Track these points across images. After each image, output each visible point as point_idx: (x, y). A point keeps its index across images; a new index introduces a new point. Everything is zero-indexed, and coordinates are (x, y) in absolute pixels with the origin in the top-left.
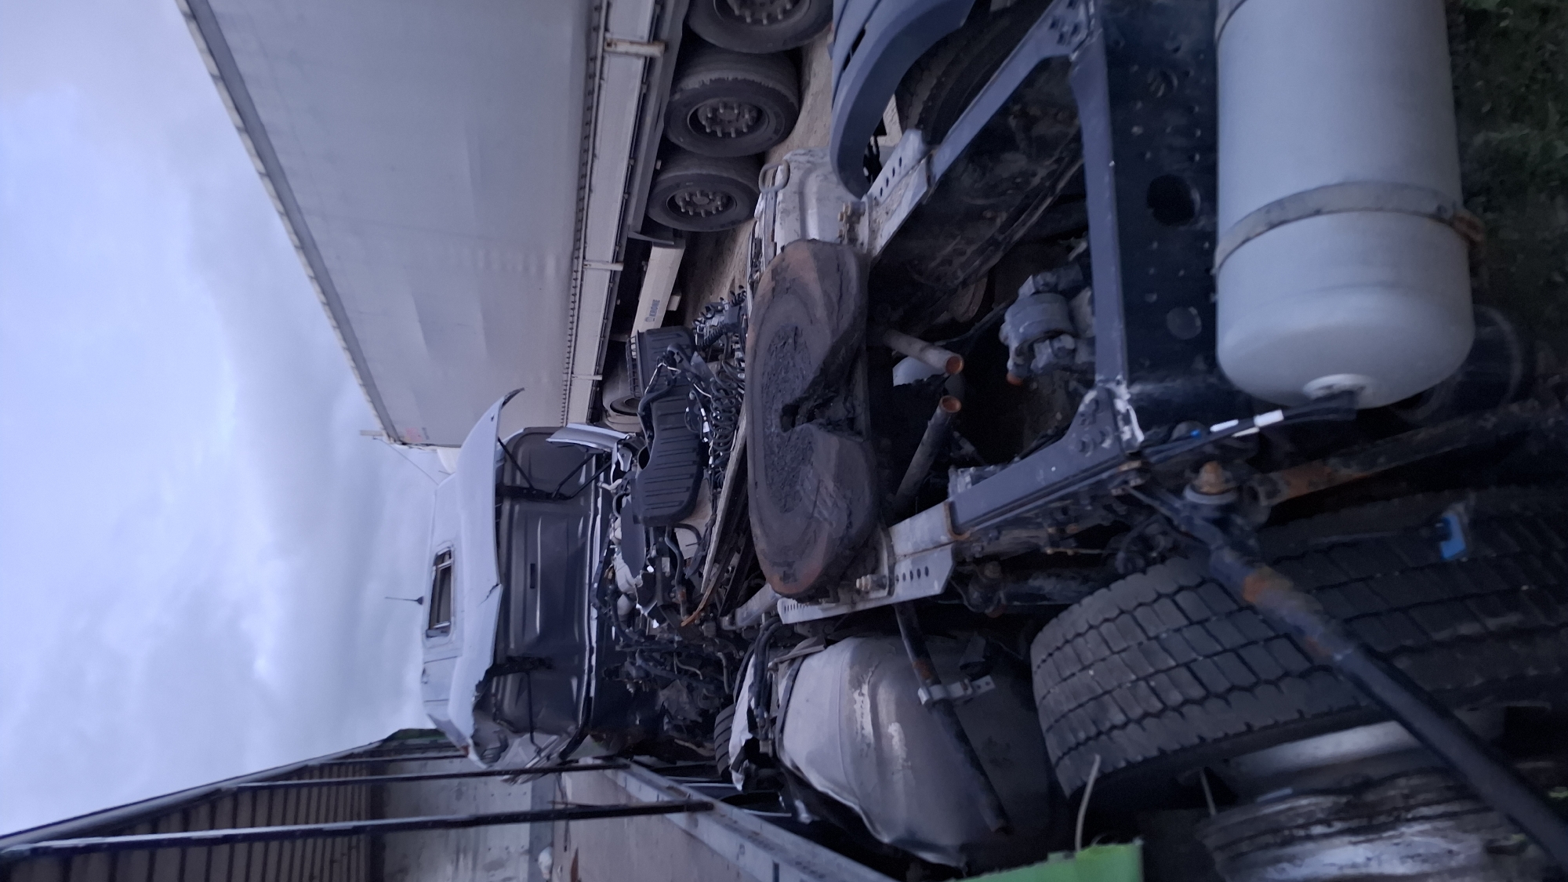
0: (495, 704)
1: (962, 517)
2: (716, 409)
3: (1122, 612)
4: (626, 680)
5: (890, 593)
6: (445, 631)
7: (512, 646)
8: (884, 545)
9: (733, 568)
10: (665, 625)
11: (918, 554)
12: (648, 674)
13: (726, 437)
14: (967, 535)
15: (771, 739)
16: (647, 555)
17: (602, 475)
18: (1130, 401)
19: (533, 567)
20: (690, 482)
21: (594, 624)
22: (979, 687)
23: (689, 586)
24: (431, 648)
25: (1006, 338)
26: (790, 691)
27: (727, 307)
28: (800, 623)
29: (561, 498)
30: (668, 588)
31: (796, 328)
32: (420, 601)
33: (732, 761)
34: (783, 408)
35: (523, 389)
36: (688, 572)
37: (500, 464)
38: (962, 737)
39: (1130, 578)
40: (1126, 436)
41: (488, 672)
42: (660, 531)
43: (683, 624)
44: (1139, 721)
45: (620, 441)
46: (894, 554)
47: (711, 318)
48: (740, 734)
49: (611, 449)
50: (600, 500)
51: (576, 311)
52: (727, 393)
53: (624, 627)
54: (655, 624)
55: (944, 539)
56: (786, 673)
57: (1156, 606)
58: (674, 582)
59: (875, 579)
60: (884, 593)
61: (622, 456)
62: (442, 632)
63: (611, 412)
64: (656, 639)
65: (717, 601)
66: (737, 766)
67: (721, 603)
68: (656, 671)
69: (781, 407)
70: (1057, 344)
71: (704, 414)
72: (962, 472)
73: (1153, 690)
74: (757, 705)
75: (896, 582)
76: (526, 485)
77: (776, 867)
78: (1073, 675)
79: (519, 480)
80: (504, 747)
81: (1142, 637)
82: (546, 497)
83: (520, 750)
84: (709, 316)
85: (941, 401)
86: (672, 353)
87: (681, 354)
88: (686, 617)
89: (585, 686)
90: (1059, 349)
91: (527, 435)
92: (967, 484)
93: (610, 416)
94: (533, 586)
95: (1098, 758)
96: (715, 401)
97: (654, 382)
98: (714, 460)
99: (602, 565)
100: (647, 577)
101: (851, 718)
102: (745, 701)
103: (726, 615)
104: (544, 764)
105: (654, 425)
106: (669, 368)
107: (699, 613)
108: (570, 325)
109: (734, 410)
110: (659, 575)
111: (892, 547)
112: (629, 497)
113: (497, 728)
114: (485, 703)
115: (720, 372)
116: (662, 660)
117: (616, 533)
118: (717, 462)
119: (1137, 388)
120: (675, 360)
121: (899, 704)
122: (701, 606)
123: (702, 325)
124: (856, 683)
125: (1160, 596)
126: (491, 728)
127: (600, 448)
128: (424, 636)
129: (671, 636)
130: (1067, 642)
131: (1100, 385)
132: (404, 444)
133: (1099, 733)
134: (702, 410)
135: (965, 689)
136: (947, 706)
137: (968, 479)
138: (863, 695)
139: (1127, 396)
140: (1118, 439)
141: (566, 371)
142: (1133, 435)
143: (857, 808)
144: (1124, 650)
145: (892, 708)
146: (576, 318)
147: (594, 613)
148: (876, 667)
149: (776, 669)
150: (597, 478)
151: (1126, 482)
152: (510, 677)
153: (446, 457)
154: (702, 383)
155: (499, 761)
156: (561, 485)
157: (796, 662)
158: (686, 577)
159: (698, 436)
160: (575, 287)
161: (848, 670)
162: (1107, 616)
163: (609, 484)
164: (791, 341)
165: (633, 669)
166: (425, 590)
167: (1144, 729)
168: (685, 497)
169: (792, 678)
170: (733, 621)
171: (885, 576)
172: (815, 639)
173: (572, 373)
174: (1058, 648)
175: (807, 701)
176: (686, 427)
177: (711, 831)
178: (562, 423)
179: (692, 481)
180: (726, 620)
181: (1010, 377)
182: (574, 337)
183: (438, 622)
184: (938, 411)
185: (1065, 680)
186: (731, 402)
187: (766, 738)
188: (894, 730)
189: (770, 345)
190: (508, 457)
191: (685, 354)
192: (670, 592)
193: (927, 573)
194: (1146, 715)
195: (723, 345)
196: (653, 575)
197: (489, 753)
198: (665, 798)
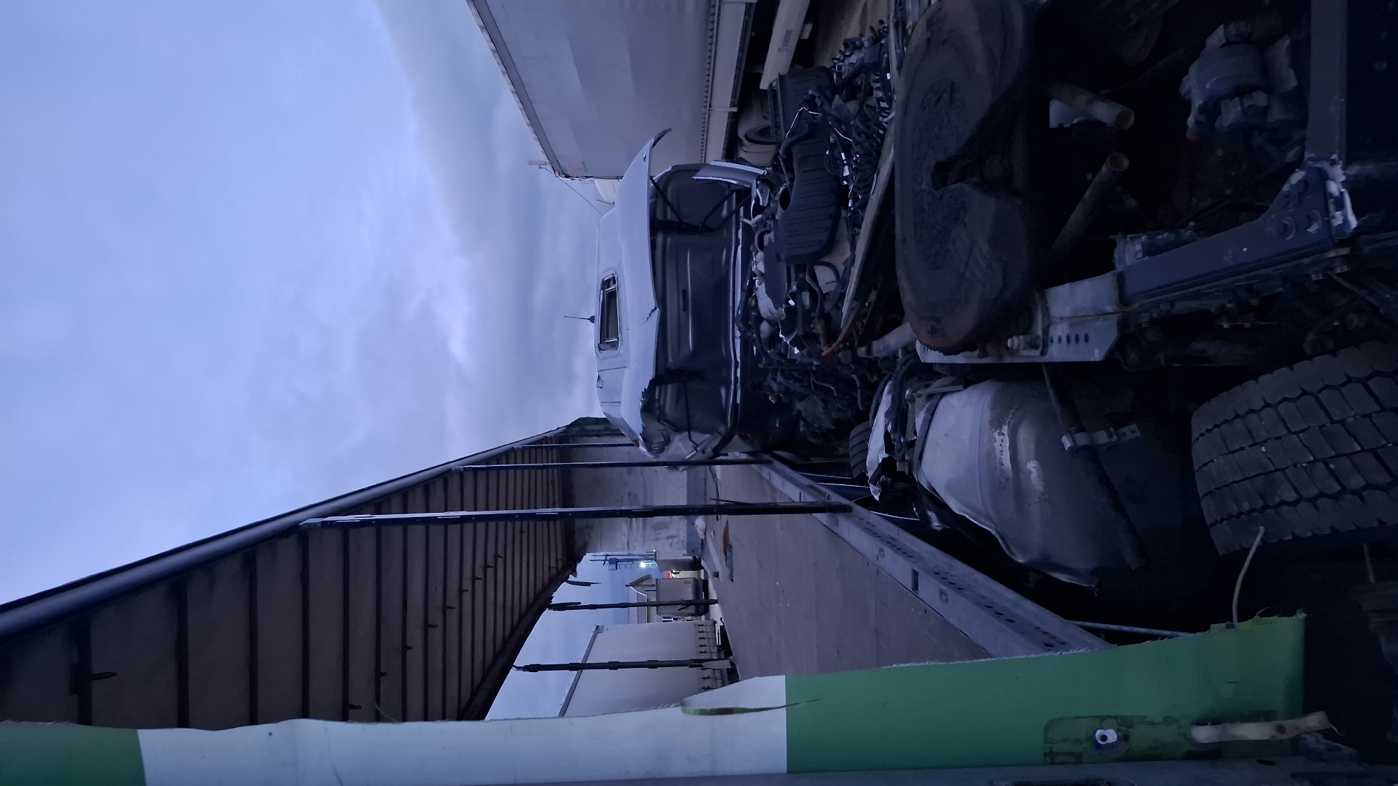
0: (659, 408)
1: (1130, 289)
2: (857, 153)
3: (1304, 393)
4: (768, 393)
5: (1043, 353)
6: (614, 345)
7: (670, 360)
8: (1039, 307)
9: (870, 304)
10: (805, 351)
11: (1076, 320)
12: (787, 388)
13: (866, 180)
14: (1136, 306)
15: (907, 461)
16: (788, 290)
17: (742, 209)
18: (1344, 184)
19: (685, 292)
20: (829, 223)
21: (738, 342)
22: (1125, 434)
23: (826, 318)
24: (603, 359)
25: (1189, 91)
26: (928, 423)
27: (866, 44)
28: (939, 364)
29: (705, 229)
30: (808, 318)
31: (953, 83)
32: (592, 319)
33: (870, 474)
34: (935, 166)
35: (670, 130)
36: (828, 307)
37: (652, 201)
38: (1105, 481)
39: (1315, 360)
40: (1338, 221)
41: (651, 382)
42: (801, 268)
43: (823, 354)
44: (1313, 500)
45: (759, 177)
46: (1049, 316)
47: (850, 56)
48: (876, 452)
49: (751, 184)
50: (740, 232)
51: (714, 45)
52: (867, 137)
53: (766, 348)
54: (796, 351)
55: (1109, 308)
56: (924, 406)
57: (1344, 390)
58: (816, 314)
59: (1028, 340)
60: (1037, 353)
61: (761, 192)
62: (611, 346)
63: (746, 142)
64: (797, 362)
65: (854, 333)
66: (875, 480)
67: (858, 335)
68: (795, 387)
69: (933, 164)
70: (1247, 103)
71: (844, 158)
72: (1131, 238)
73: (1332, 472)
74: (895, 429)
75: (1050, 343)
76: (675, 219)
77: (915, 574)
78: (1242, 449)
79: (670, 215)
80: (667, 441)
81: (1326, 420)
82: (692, 229)
83: (680, 444)
84: (848, 54)
85: (1108, 158)
86: (813, 97)
87: (822, 96)
88: (826, 348)
89: (732, 395)
90: (1250, 106)
91: (675, 172)
92: (1137, 252)
93: (744, 145)
94: (685, 309)
95: (1262, 529)
96: (856, 145)
97: (795, 126)
98: (853, 203)
99: (745, 294)
100: (789, 310)
101: (990, 455)
102: (880, 424)
103: (862, 346)
104: (700, 457)
105: (795, 167)
106: (810, 112)
107: (838, 345)
108: (708, 60)
109: (874, 153)
110: (799, 308)
111: (1047, 308)
112: (772, 234)
113: (662, 427)
114: (649, 407)
115: (860, 112)
116: (800, 378)
117: (759, 266)
118: (857, 205)
119: (1354, 169)
120: (816, 103)
121: (1039, 444)
122: (840, 339)
123: (840, 64)
124: (997, 424)
125: (1350, 380)
126: (656, 427)
127: (741, 184)
128: (597, 349)
129: (810, 360)
130: (1237, 416)
131: (1310, 163)
132: (567, 177)
133: (1266, 507)
134: (843, 154)
135: (1110, 436)
136: (1090, 453)
137: (1138, 247)
138: (1003, 434)
139: (1343, 178)
140: (1327, 224)
141: (705, 104)
142: (1346, 220)
143: (993, 532)
144: (1303, 431)
145: (1032, 446)
146: (713, 52)
147: (738, 334)
148: (1017, 410)
149: (912, 400)
150: (737, 212)
151: (1331, 269)
152: (670, 387)
153: (604, 188)
154: (843, 126)
155: (664, 453)
156: (706, 218)
157: (934, 399)
158: (826, 312)
159: (839, 178)
160: (713, 22)
161: (989, 411)
162: (1287, 396)
163: (750, 219)
164: (946, 96)
165: (776, 383)
166: (594, 309)
167: (1317, 508)
168: (824, 236)
169: (931, 413)
170: (869, 351)
171: (1038, 337)
172: (954, 378)
173: (710, 106)
174: (1226, 421)
175: (946, 435)
176: (824, 169)
177: (849, 530)
178: (701, 160)
179: (830, 221)
180: (862, 351)
181: (1189, 135)
182: (711, 71)
183: (608, 337)
184: (1104, 169)
185: (1232, 452)
186: (872, 146)
187: (903, 460)
188: (1032, 466)
189: (923, 101)
190: (659, 194)
191: (825, 96)
192: (810, 323)
193: (1087, 339)
194: (1321, 495)
195: (862, 82)
196: (794, 308)
197: (655, 447)
198: (808, 498)
